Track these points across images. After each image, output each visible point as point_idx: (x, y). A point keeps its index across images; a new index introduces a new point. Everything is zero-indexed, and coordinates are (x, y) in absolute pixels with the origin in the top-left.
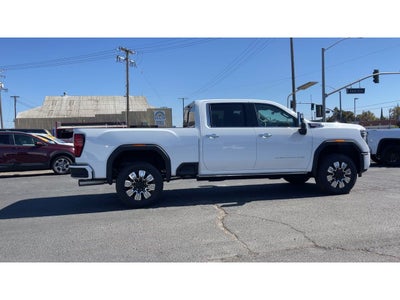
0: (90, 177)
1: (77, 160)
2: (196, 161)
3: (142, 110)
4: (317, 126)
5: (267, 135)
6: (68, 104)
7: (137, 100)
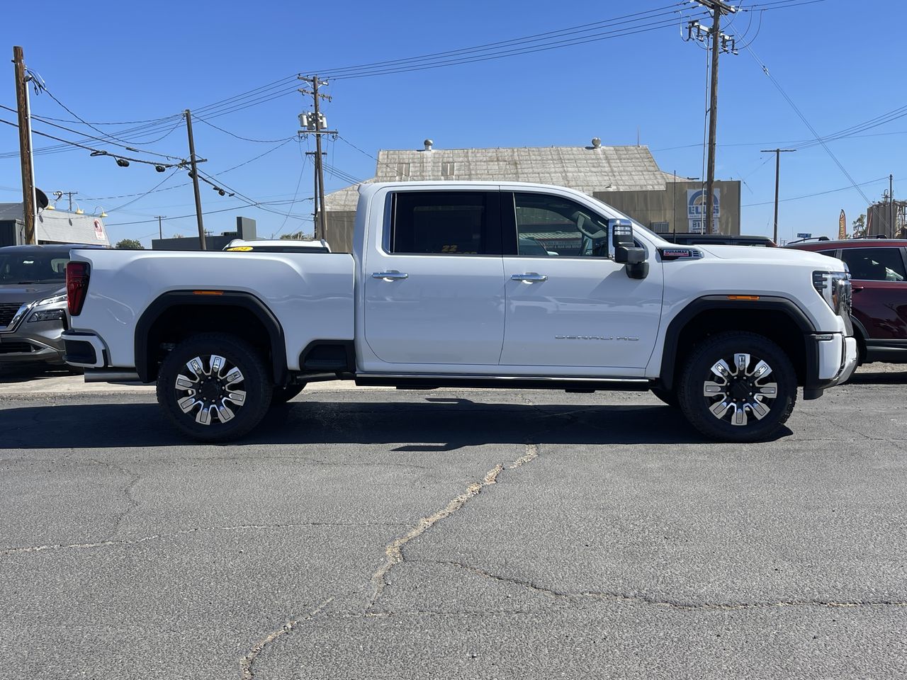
0: (100, 363)
1: (74, 322)
2: (349, 336)
3: (644, 189)
4: (683, 254)
5: (534, 278)
6: (440, 174)
7: (624, 156)
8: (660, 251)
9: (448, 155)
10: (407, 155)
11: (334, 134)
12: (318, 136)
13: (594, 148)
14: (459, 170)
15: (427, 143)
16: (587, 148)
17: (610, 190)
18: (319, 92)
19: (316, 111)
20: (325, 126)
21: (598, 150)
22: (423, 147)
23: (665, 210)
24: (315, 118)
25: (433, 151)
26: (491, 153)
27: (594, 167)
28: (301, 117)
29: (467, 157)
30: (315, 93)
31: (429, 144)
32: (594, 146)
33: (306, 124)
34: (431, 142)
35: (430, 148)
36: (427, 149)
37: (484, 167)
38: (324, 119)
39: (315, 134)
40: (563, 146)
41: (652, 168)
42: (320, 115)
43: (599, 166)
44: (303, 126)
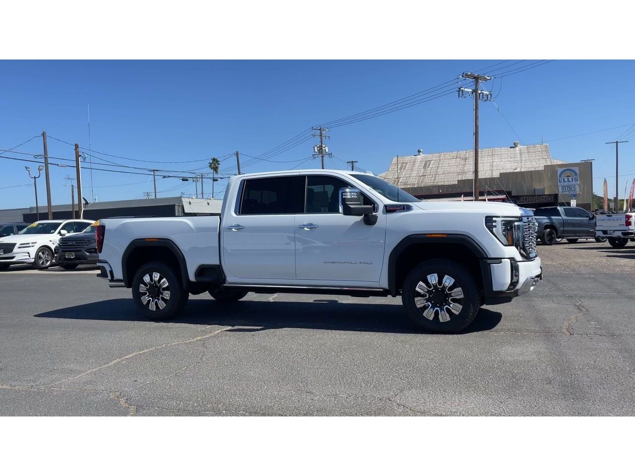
3: (537, 169)
4: (398, 208)
5: (311, 226)
6: (422, 167)
7: (532, 151)
8: (386, 206)
9: (429, 157)
10: (407, 159)
11: (330, 155)
12: (323, 156)
13: (514, 147)
14: (433, 165)
15: (419, 151)
16: (511, 147)
17: (516, 171)
18: (323, 135)
19: (321, 144)
20: (327, 151)
21: (517, 149)
22: (418, 153)
23: (544, 181)
24: (321, 148)
25: (423, 155)
26: (454, 154)
27: (511, 158)
28: (314, 148)
29: (440, 157)
30: (321, 136)
31: (421, 152)
32: (515, 146)
33: (316, 151)
34: (421, 150)
35: (421, 153)
36: (419, 154)
37: (448, 162)
38: (327, 148)
39: (321, 155)
40: (496, 147)
41: (546, 157)
42: (324, 146)
43: (515, 157)
44: (315, 152)
